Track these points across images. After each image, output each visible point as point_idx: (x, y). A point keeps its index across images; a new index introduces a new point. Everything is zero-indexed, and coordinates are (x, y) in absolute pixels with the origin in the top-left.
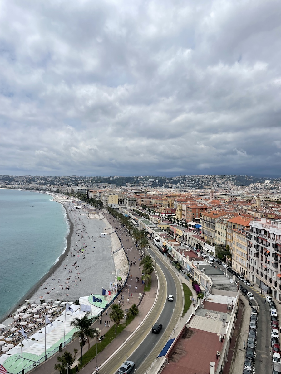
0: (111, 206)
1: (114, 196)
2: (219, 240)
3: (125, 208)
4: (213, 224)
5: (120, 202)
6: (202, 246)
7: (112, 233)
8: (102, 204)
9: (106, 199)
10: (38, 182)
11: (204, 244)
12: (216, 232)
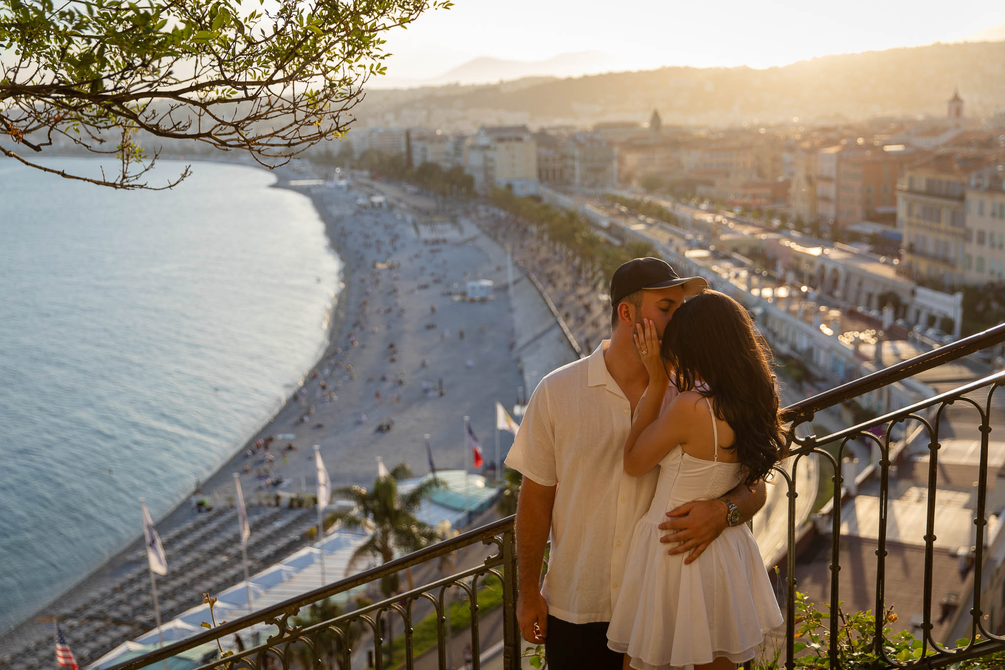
0: (509, 187)
1: (517, 145)
2: (980, 269)
3: (566, 193)
4: (954, 204)
5: (547, 171)
6: (906, 299)
7: (515, 282)
8: (469, 181)
9: (486, 159)
11: (913, 293)
12: (966, 237)
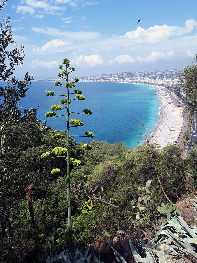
10: (151, 76)
